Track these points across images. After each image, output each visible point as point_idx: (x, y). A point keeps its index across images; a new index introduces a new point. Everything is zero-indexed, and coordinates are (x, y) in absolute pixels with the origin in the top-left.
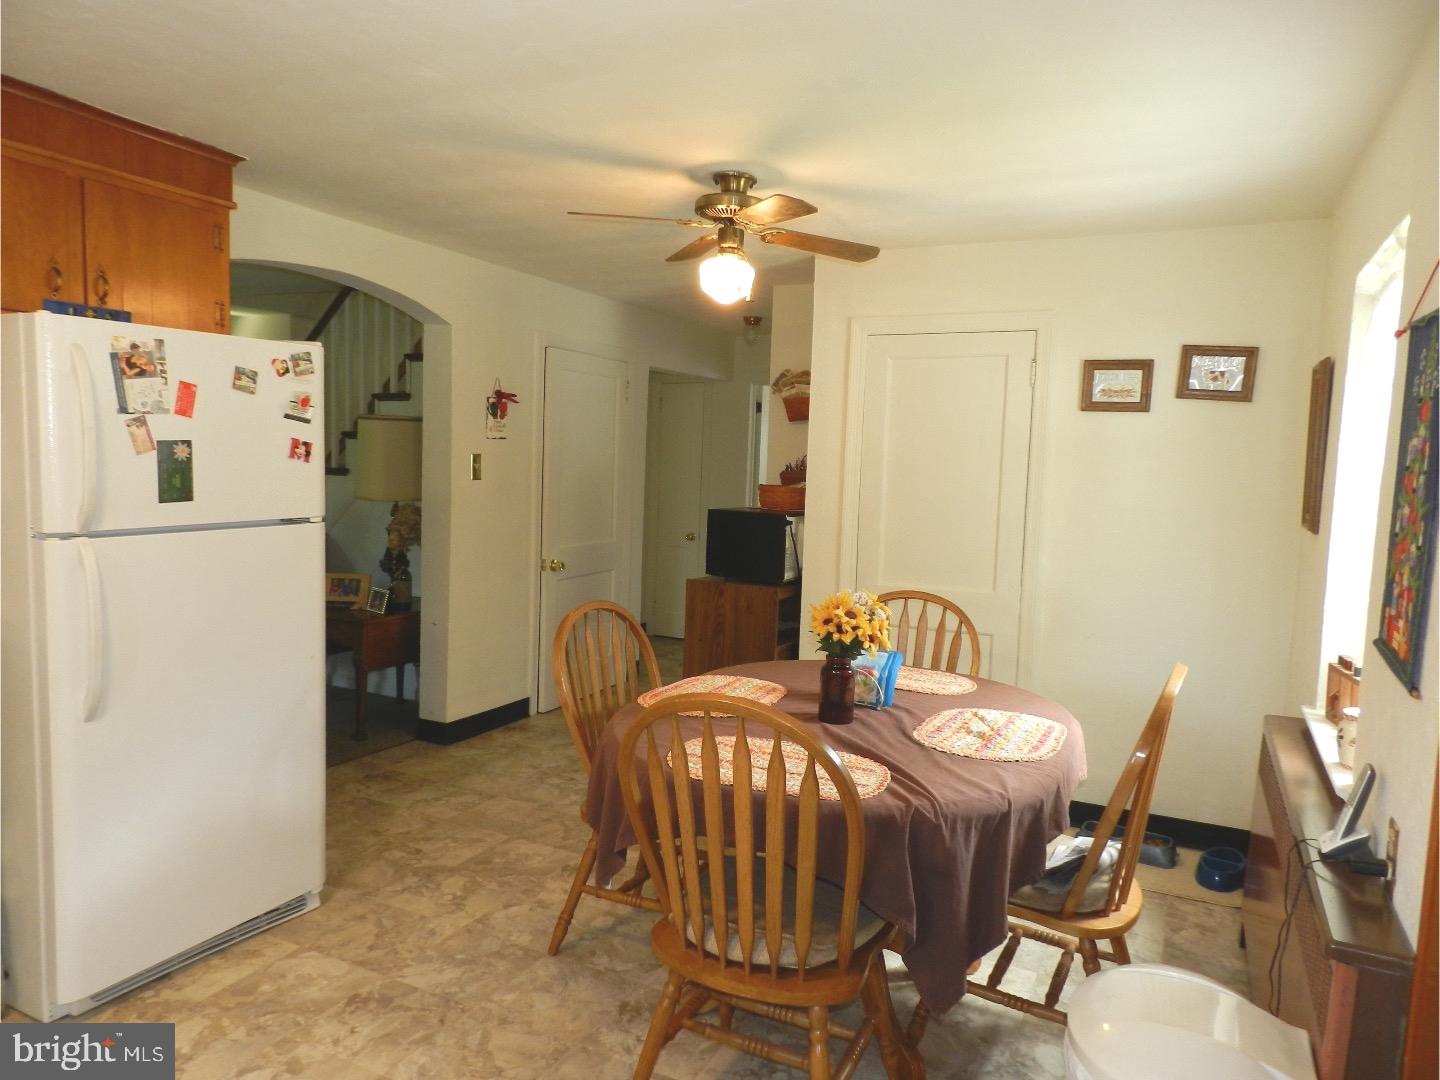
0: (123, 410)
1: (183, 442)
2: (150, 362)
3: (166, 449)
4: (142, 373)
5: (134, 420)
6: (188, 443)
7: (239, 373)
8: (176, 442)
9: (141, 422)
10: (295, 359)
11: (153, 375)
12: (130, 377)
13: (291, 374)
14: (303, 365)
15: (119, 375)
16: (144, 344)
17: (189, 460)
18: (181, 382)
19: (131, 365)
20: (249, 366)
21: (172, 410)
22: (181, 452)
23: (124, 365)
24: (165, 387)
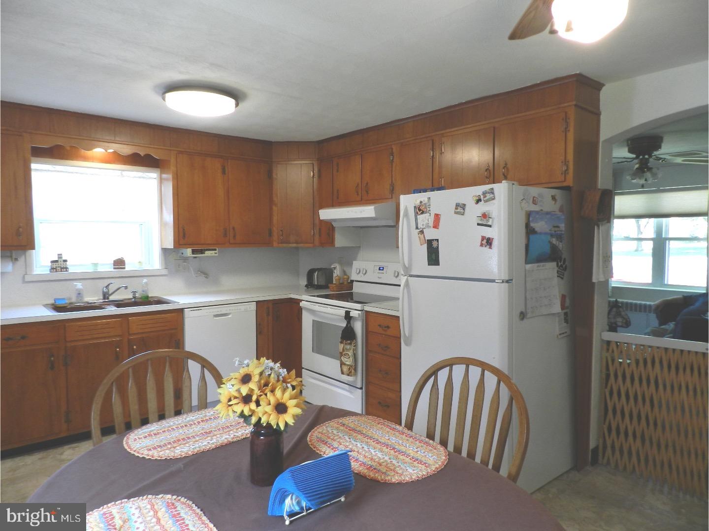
0: (417, 228)
1: (435, 239)
2: (426, 208)
3: (430, 242)
4: (422, 213)
5: (420, 231)
6: (437, 240)
7: (457, 205)
8: (433, 240)
9: (422, 232)
10: (484, 194)
11: (426, 213)
12: (419, 215)
13: (483, 202)
14: (488, 196)
15: (416, 214)
16: (424, 200)
17: (438, 247)
18: (435, 214)
19: (420, 210)
20: (461, 202)
21: (432, 227)
22: (435, 244)
23: (418, 210)
24: (430, 217)
